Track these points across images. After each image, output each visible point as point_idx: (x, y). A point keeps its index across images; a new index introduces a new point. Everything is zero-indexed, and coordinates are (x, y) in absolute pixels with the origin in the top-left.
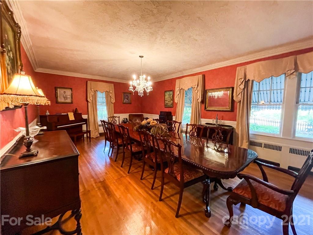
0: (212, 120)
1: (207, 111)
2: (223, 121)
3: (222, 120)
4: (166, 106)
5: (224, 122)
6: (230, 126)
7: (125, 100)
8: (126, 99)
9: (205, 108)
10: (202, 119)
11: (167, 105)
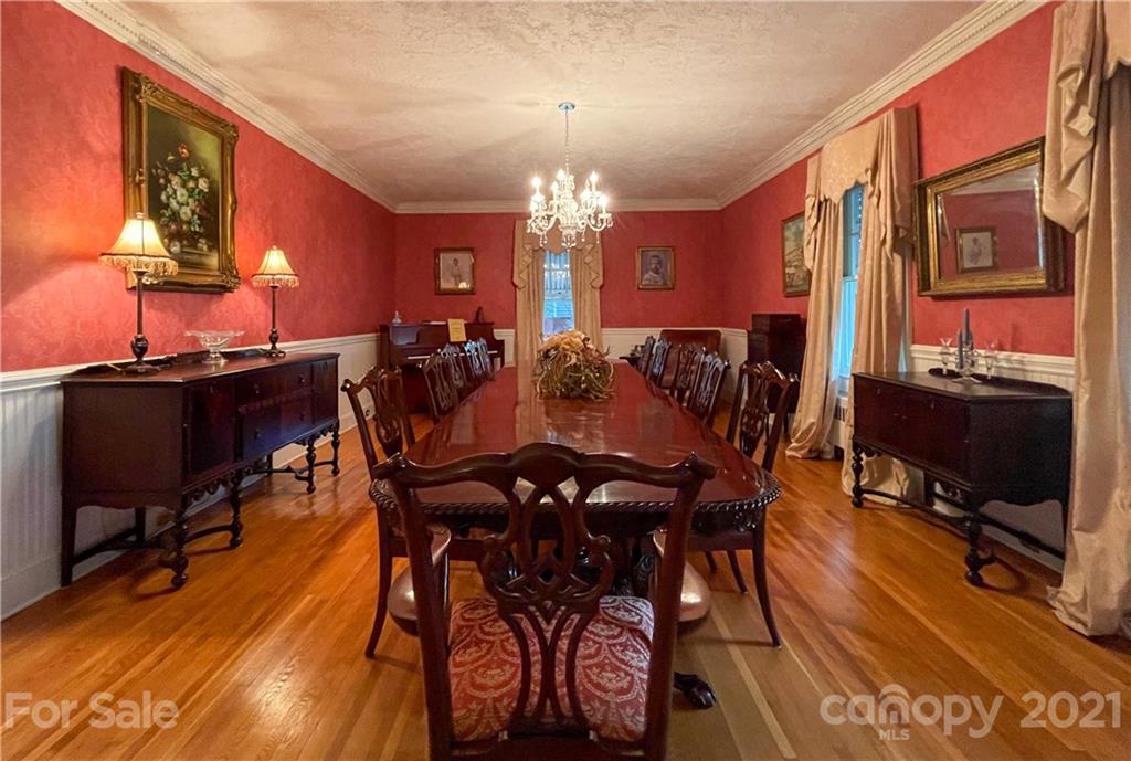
0: (938, 349)
1: (937, 298)
2: (1016, 356)
3: (1014, 349)
4: (789, 290)
5: (1021, 362)
6: (1054, 387)
7: (647, 276)
8: (651, 273)
9: (925, 284)
10: (916, 347)
11: (791, 286)
